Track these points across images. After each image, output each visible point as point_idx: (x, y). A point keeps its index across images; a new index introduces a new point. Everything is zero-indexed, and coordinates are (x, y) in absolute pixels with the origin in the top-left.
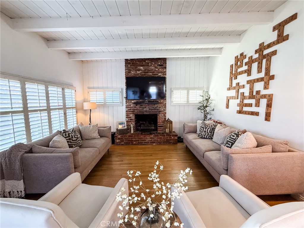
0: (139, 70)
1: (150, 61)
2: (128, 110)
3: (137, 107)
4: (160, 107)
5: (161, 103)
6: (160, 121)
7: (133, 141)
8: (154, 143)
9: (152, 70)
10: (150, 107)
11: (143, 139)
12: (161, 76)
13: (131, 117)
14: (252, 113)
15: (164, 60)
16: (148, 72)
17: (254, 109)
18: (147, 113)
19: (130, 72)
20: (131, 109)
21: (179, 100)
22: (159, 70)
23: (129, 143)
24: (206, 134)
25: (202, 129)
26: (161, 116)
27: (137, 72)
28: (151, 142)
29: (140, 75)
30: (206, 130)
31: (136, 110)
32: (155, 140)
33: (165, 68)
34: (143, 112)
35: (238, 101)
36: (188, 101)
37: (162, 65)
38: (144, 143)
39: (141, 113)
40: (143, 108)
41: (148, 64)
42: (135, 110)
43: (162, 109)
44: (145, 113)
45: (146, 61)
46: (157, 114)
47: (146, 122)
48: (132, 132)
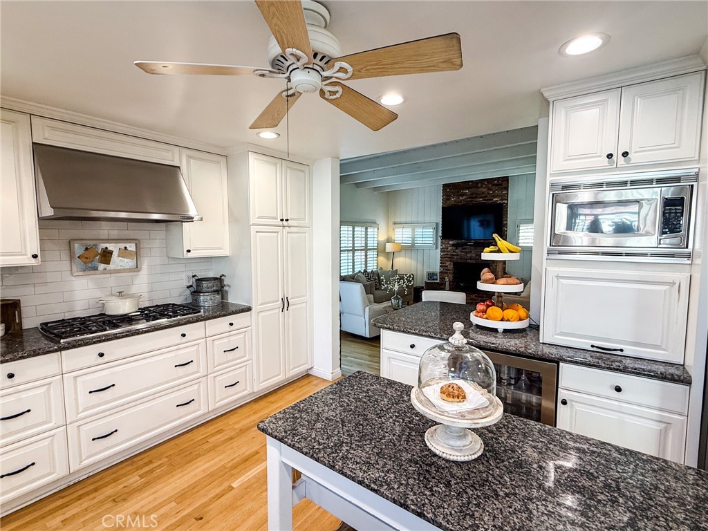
0: (463, 195)
2: (444, 255)
3: (457, 251)
9: (483, 193)
12: (498, 202)
13: (447, 266)
15: (505, 179)
16: (476, 197)
18: (472, 262)
19: (449, 199)
20: (447, 254)
22: (494, 192)
27: (459, 199)
29: (464, 202)
31: (456, 255)
33: (507, 189)
34: (467, 259)
37: (501, 185)
39: (462, 261)
40: (467, 253)
42: (453, 255)
46: (488, 264)
48: (447, 288)
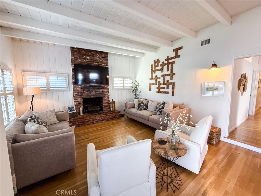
0: (86, 59)
1: (95, 53)
2: (76, 94)
3: (85, 91)
4: (105, 91)
5: (105, 88)
6: (105, 103)
7: (85, 122)
8: (104, 120)
9: (97, 60)
10: (97, 91)
11: (95, 119)
12: (105, 66)
13: (79, 101)
14: (166, 93)
15: (106, 54)
16: (93, 62)
17: (166, 90)
18: (94, 97)
19: (76, 60)
20: (79, 94)
21: (118, 86)
22: (102, 61)
23: (82, 124)
24: (143, 107)
25: (139, 105)
26: (105, 98)
27: (83, 61)
28: (101, 120)
29: (87, 63)
30: (142, 105)
31: (84, 94)
32: (104, 118)
33: (108, 60)
34: (91, 96)
35: (157, 86)
36: (124, 87)
37: (105, 58)
38: (95, 122)
39: (88, 97)
40: (91, 92)
41: (94, 54)
42: (82, 94)
43: (106, 93)
44: (92, 97)
45: (92, 52)
46: (102, 97)
47: (90, 105)
48: (81, 114)
